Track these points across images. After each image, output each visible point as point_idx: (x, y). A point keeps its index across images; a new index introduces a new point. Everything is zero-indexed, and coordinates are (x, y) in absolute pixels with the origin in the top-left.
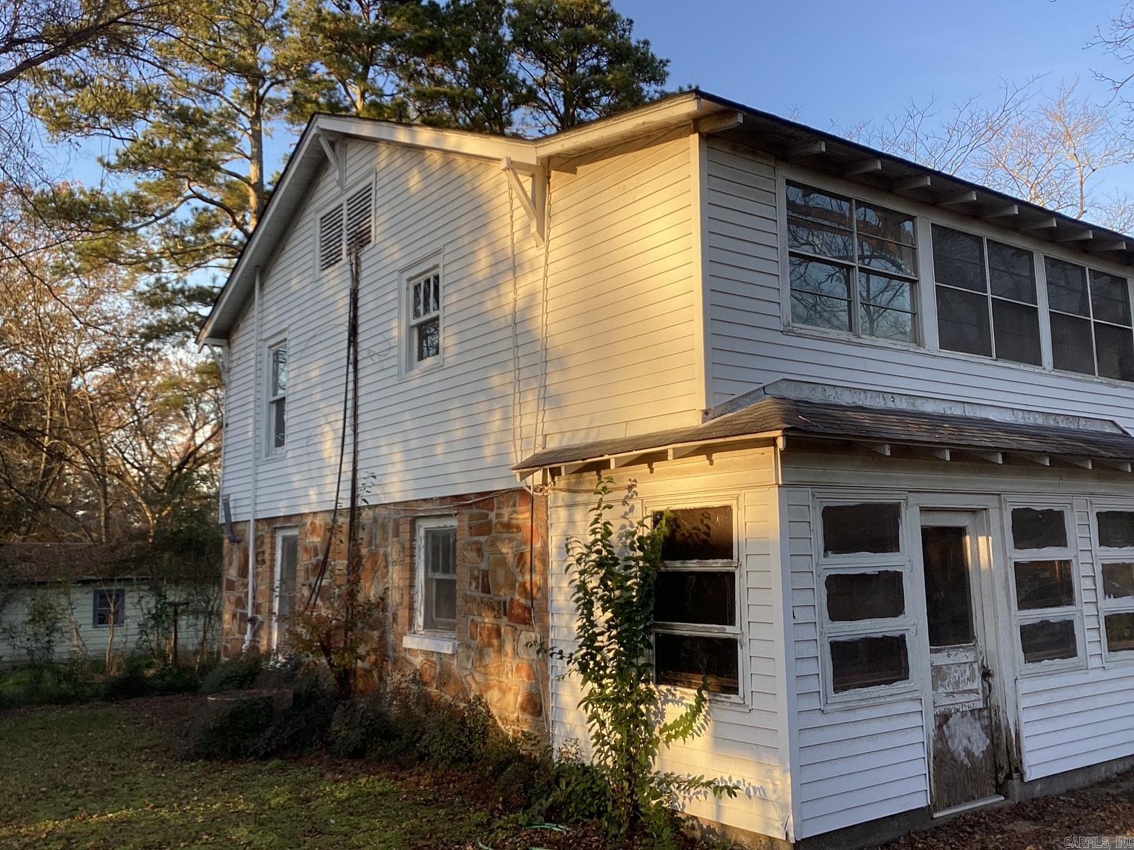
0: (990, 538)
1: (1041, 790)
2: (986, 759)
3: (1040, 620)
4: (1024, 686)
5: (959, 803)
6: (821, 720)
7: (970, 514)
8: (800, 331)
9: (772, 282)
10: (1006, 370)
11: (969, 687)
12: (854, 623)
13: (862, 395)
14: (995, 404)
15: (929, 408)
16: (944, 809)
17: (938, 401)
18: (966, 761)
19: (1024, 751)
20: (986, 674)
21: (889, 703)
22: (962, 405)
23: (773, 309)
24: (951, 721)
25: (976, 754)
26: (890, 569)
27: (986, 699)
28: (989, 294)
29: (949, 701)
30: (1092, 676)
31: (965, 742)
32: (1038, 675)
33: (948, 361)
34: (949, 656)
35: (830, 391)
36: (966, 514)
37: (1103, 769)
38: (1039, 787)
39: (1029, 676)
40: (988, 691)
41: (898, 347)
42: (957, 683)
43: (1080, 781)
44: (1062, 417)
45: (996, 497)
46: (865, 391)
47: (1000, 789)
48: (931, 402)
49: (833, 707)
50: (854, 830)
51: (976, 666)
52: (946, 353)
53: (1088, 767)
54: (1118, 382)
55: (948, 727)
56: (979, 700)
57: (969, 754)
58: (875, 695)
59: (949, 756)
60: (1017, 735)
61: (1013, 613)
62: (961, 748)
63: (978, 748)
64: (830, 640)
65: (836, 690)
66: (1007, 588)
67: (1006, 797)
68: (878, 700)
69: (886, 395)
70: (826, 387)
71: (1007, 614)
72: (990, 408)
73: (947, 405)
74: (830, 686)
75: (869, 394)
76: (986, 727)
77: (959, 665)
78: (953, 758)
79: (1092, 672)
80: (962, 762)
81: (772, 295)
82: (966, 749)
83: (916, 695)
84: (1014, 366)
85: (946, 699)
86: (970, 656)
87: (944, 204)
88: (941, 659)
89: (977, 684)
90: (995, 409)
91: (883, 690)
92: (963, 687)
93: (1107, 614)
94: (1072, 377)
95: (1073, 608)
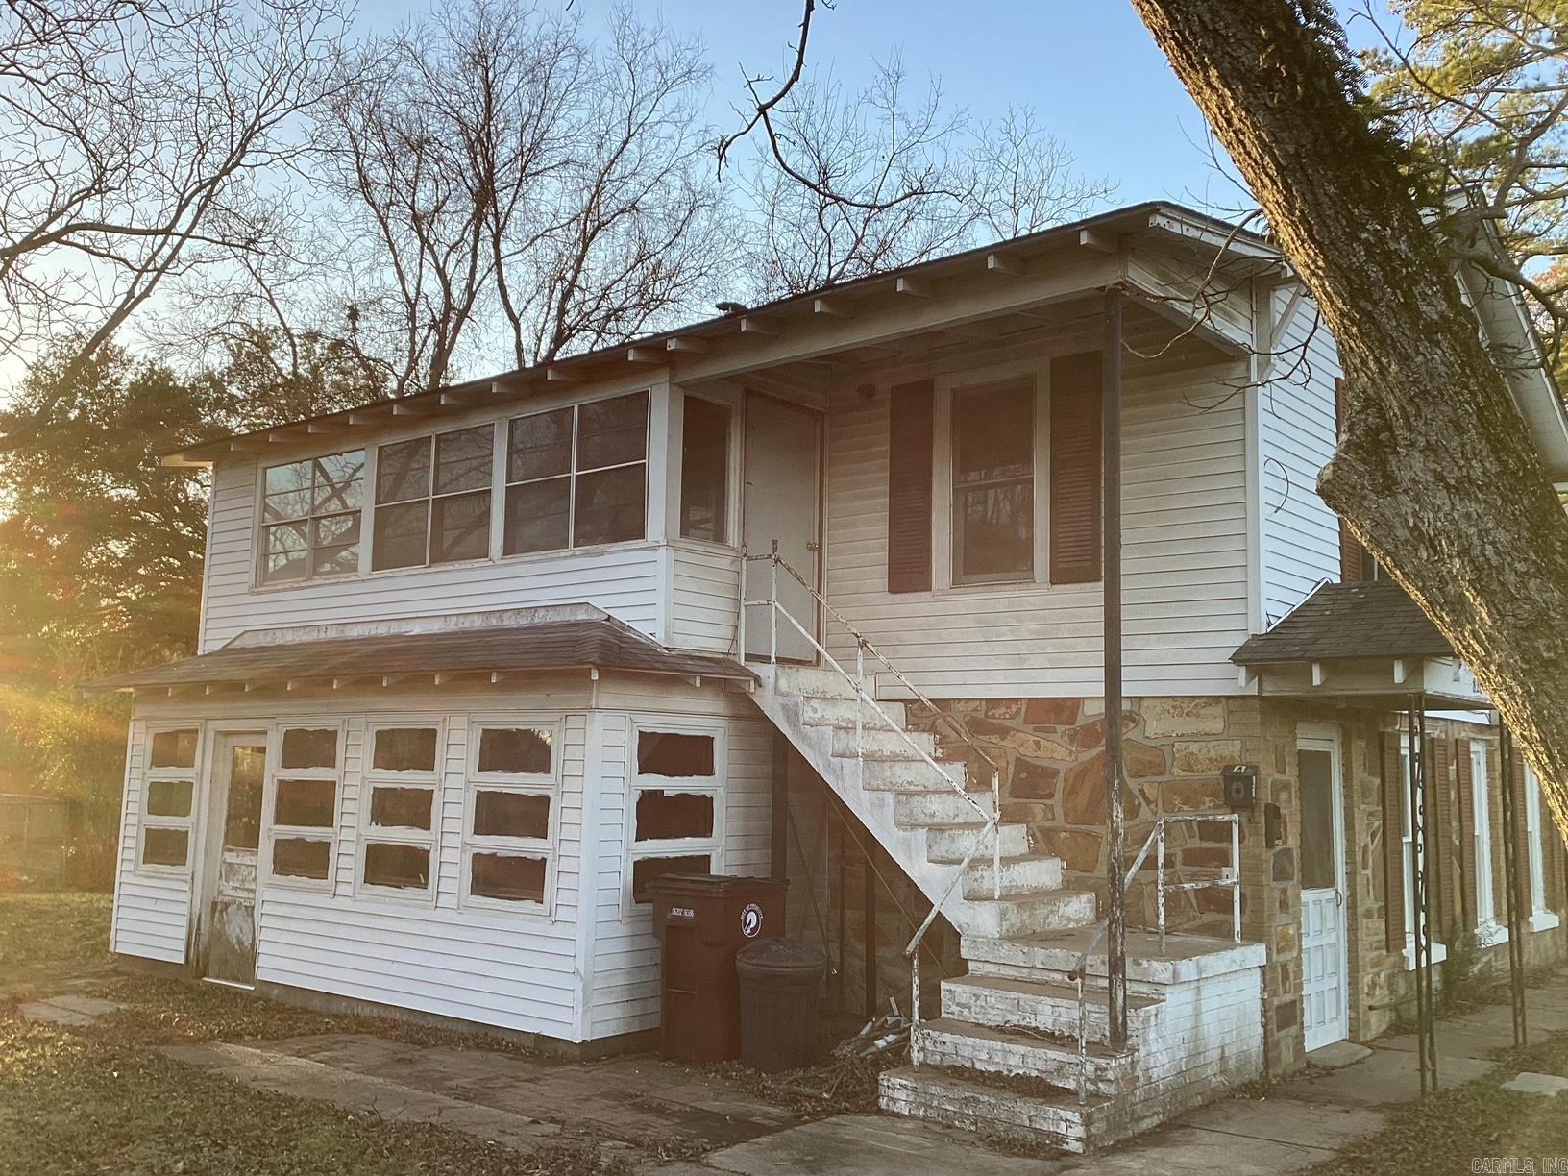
3: (295, 837)
4: (266, 894)
10: (437, 575)
13: (302, 631)
14: (420, 615)
18: (237, 947)
21: (170, 879)
24: (230, 911)
25: (246, 944)
26: (186, 780)
29: (233, 893)
30: (339, 903)
31: (238, 930)
32: (282, 888)
34: (238, 855)
35: (278, 634)
38: (275, 992)
39: (276, 886)
42: (243, 881)
44: (510, 613)
46: (304, 627)
48: (359, 626)
49: (139, 872)
52: (377, 573)
54: (603, 547)
55: (227, 915)
57: (240, 942)
59: (224, 937)
62: (233, 935)
64: (146, 827)
69: (320, 628)
73: (373, 626)
75: (307, 630)
78: (227, 940)
79: (339, 899)
80: (234, 946)
82: (238, 937)
84: (451, 568)
85: (231, 891)
88: (230, 857)
90: (423, 620)
92: (247, 885)
93: (370, 842)
94: (527, 559)
95: (330, 830)
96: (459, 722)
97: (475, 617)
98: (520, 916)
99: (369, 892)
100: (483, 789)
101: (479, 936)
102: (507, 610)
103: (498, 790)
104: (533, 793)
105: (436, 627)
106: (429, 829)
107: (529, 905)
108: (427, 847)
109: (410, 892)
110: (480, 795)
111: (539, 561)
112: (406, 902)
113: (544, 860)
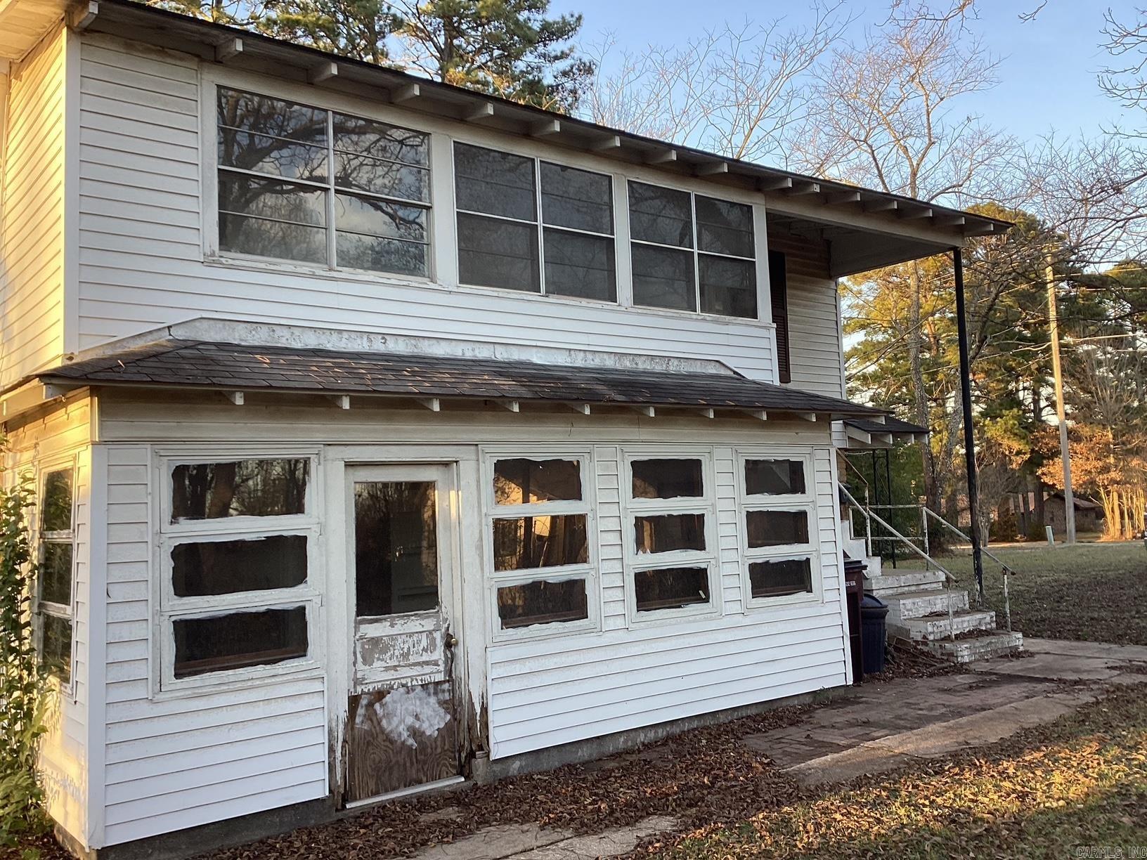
0: (460, 493)
1: (521, 767)
2: (443, 737)
3: (531, 581)
4: (496, 655)
5: (394, 789)
6: (146, 710)
7: (441, 468)
8: (231, 262)
9: (190, 204)
10: (557, 307)
11: (425, 658)
12: (217, 597)
13: (335, 335)
15: (440, 350)
16: (368, 797)
17: (454, 343)
18: (411, 741)
19: (491, 726)
20: (449, 644)
21: (267, 685)
22: (492, 346)
23: (191, 237)
24: (388, 698)
25: (428, 733)
26: (285, 534)
27: (449, 672)
28: (540, 223)
29: (391, 675)
30: (607, 639)
31: (410, 720)
32: (521, 641)
33: (471, 297)
34: (392, 626)
36: (435, 467)
37: (622, 739)
39: (506, 643)
40: (451, 660)
41: (393, 282)
42: (405, 655)
43: (584, 754)
44: (643, 358)
45: (473, 448)
46: (340, 331)
47: (463, 769)
48: (443, 343)
49: (168, 696)
50: (206, 830)
51: (438, 635)
52: (467, 288)
53: (598, 737)
54: (728, 318)
55: (382, 706)
56: (439, 672)
57: (416, 733)
58: (243, 677)
59: (381, 738)
60: (485, 709)
61: (487, 574)
62: (402, 727)
63: (431, 725)
64: (173, 619)
65: (178, 675)
66: (480, 548)
67: (467, 778)
68: (250, 683)
69: (372, 336)
70: (274, 327)
71: (478, 576)
72: (535, 350)
73: (468, 346)
74: (169, 670)
75: (345, 335)
76: (446, 702)
77: (411, 635)
78: (387, 740)
79: (607, 634)
80: (403, 743)
81: (191, 221)
82: (410, 728)
83: (315, 673)
85: (383, 674)
86: (429, 624)
87: (470, 119)
88: (380, 630)
89: (439, 654)
90: (544, 350)
91: (261, 670)
92: (412, 659)
93: (637, 571)
94: (661, 313)
95: (585, 566)
96: (723, 453)
97: (606, 356)
98: (797, 606)
99: (648, 619)
100: (751, 510)
101: (766, 630)
102: (640, 355)
103: (765, 509)
104: (793, 510)
105: (561, 360)
106: (704, 549)
107: (803, 595)
108: (703, 566)
109: (693, 609)
110: (750, 515)
111: (672, 317)
112: (691, 619)
113: (808, 560)
